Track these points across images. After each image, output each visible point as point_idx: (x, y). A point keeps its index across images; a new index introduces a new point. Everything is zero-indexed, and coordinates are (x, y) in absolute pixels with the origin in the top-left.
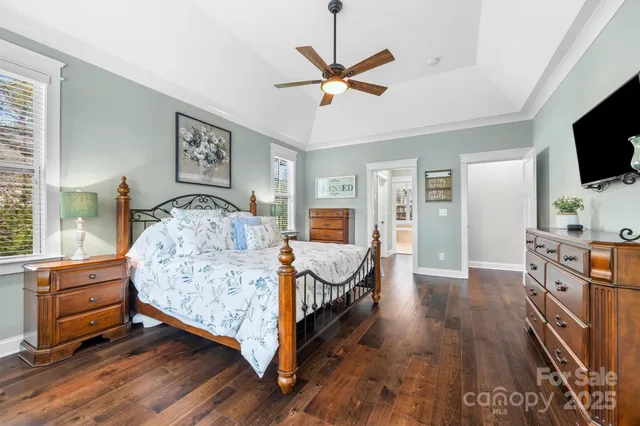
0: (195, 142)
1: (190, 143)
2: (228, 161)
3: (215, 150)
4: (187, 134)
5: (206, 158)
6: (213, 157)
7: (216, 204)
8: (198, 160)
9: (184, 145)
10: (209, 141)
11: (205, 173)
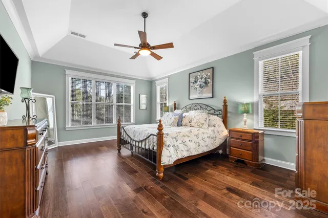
0: (196, 82)
1: (193, 83)
2: (212, 83)
3: (204, 81)
4: (192, 80)
5: (200, 86)
6: (204, 84)
7: (201, 107)
8: (196, 89)
9: (191, 84)
10: (201, 78)
11: (199, 93)
